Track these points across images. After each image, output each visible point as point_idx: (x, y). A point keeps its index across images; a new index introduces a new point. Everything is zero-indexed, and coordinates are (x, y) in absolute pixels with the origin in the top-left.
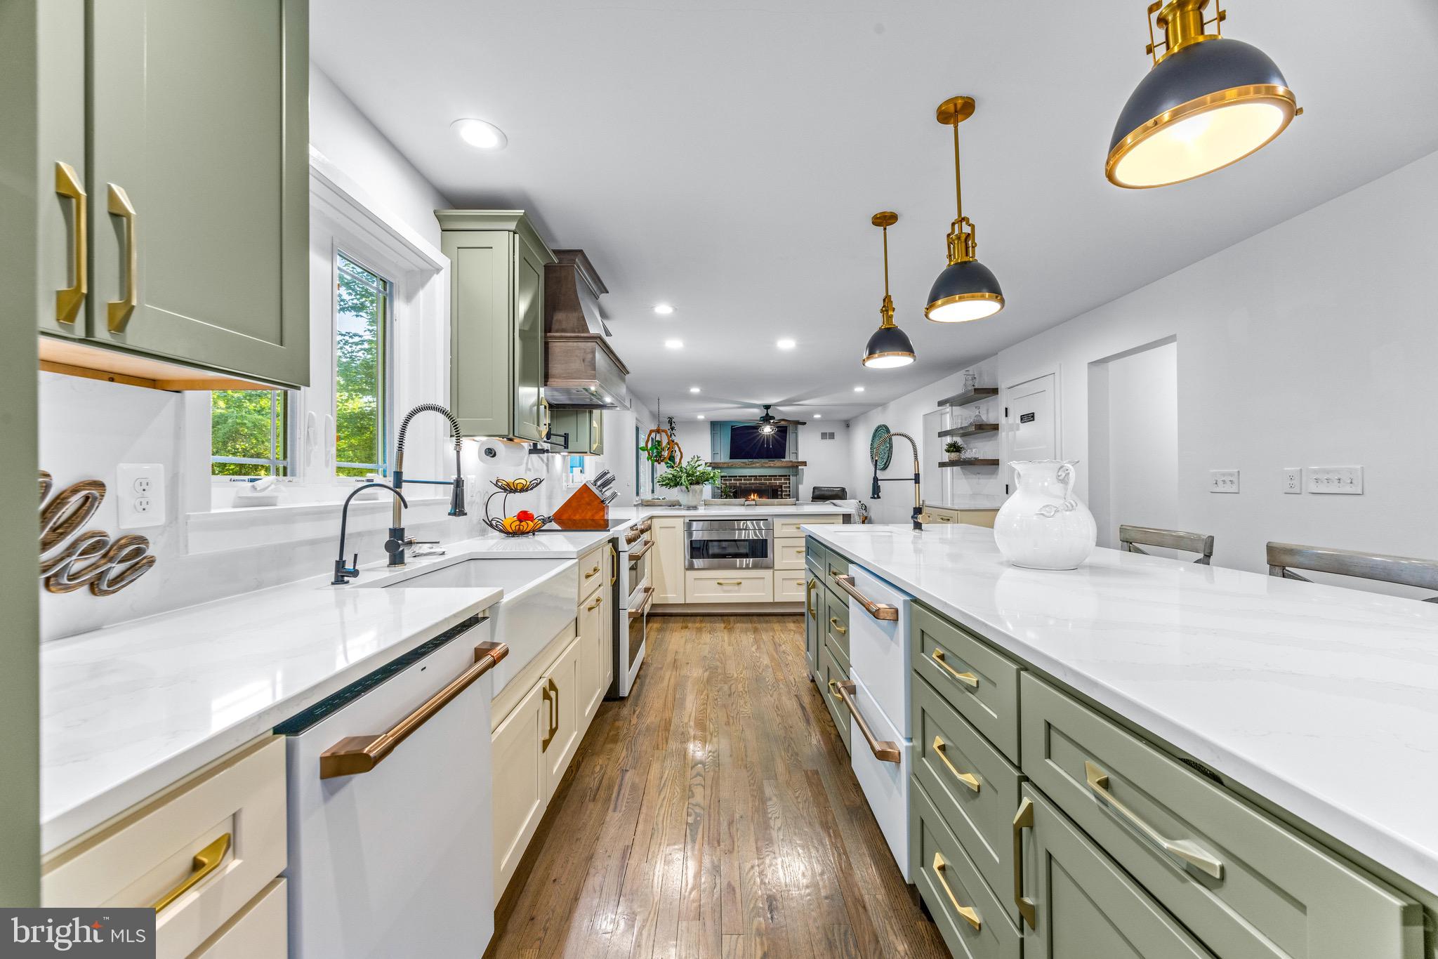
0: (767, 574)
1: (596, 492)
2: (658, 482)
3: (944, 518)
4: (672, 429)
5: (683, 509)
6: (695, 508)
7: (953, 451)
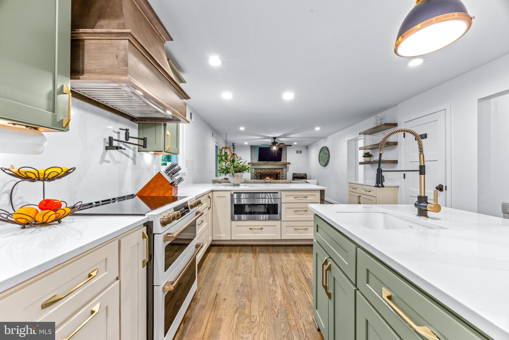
0: (277, 223)
1: (168, 178)
2: (219, 171)
3: (366, 190)
4: (234, 148)
5: (231, 185)
6: (238, 185)
7: (367, 157)
